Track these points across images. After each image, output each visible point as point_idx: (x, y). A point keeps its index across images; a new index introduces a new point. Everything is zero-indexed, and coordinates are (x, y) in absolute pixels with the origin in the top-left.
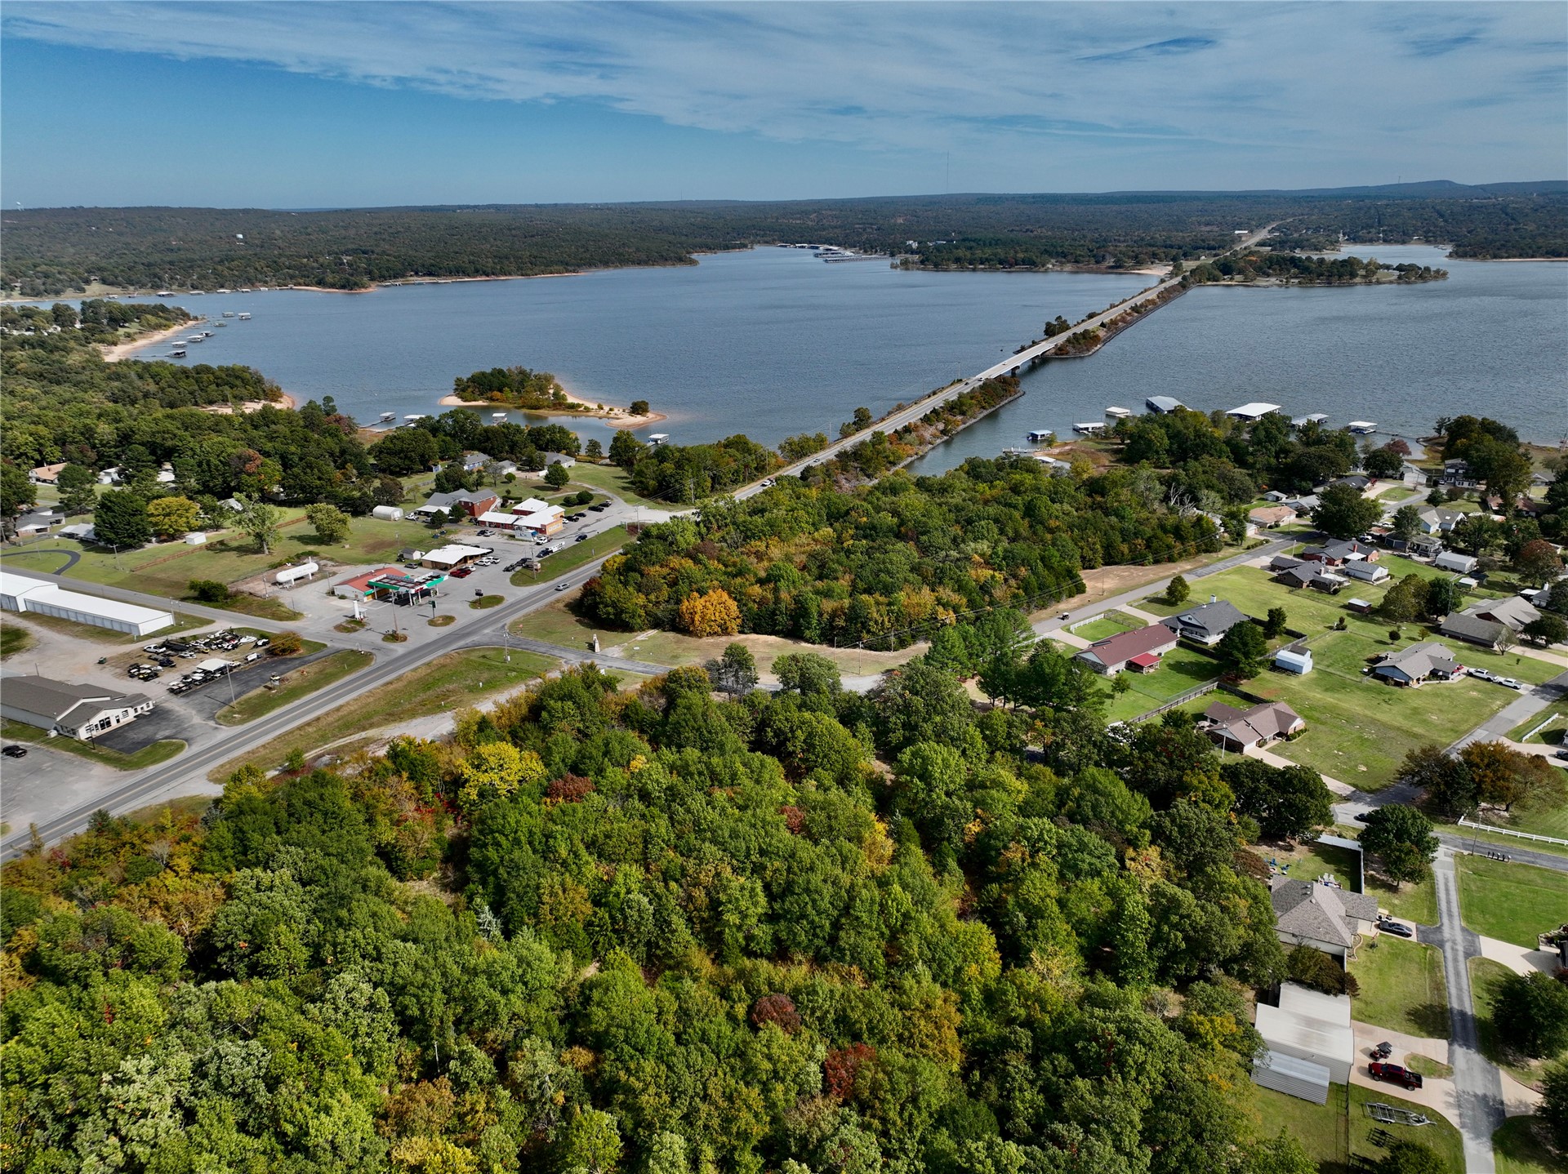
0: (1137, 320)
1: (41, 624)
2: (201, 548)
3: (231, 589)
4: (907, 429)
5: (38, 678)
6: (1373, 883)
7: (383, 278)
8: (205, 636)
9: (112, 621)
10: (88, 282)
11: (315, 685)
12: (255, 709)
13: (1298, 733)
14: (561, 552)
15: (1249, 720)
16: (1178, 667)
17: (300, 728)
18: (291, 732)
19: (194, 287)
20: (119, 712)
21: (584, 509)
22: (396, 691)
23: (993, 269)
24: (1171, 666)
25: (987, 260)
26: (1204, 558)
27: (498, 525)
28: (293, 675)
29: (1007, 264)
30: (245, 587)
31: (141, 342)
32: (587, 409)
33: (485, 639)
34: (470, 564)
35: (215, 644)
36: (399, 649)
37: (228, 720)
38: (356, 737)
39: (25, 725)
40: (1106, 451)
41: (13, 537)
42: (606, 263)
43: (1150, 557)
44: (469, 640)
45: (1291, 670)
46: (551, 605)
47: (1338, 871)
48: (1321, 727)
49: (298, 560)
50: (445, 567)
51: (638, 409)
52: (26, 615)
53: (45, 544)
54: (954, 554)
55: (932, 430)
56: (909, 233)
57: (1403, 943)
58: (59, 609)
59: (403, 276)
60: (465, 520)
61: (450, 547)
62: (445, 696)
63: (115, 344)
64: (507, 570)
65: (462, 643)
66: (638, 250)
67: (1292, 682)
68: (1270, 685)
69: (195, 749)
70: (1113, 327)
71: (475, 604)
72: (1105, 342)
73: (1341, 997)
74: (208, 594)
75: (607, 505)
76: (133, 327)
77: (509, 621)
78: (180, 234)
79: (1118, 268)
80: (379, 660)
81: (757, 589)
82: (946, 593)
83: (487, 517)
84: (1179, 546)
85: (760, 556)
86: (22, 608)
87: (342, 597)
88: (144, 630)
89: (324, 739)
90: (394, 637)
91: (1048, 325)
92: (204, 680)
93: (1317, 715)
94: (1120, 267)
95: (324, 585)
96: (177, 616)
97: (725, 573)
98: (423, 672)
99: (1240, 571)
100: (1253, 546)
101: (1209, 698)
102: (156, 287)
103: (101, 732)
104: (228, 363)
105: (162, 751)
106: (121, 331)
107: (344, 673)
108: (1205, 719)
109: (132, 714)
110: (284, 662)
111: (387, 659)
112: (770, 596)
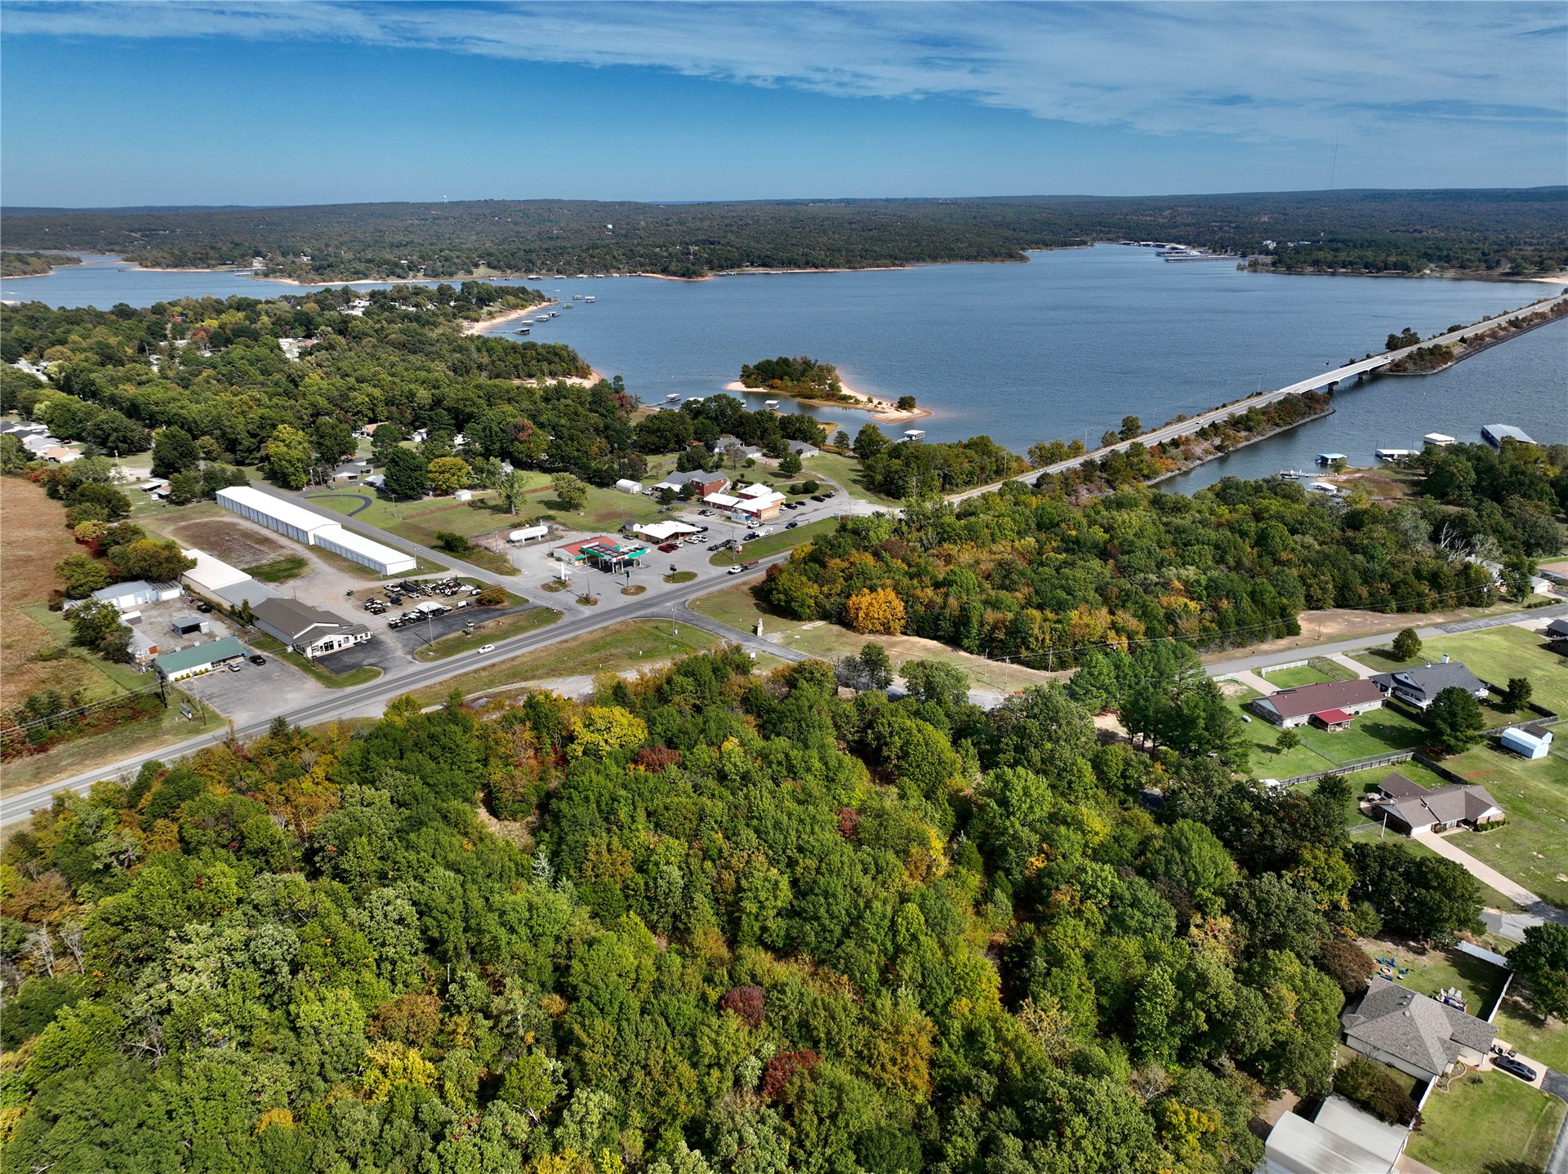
0: (1514, 335)
1: (320, 557)
2: (464, 504)
3: (471, 543)
4: (1175, 443)
5: (294, 602)
6: (1512, 1010)
7: (721, 268)
8: (434, 581)
9: (369, 560)
10: (476, 265)
11: (504, 635)
12: (448, 650)
13: (1491, 824)
14: (768, 537)
15: (1427, 800)
16: (1375, 730)
17: (475, 671)
18: (467, 674)
19: (559, 272)
20: (341, 638)
21: (806, 499)
22: (569, 649)
23: (1356, 273)
24: (1365, 728)
25: (1351, 263)
26: (1465, 612)
27: (720, 507)
28: (490, 624)
29: (1375, 268)
30: (484, 542)
31: (499, 320)
32: (857, 402)
33: (664, 612)
34: (679, 542)
35: (439, 589)
36: (587, 611)
37: (424, 657)
38: (517, 685)
39: (275, 639)
40: (1404, 482)
41: (330, 482)
42: (934, 258)
43: (1394, 604)
44: (649, 611)
45: (1519, 752)
46: (737, 587)
47: (1472, 988)
48: (1527, 822)
49: (534, 522)
50: (655, 541)
51: (905, 404)
52: (314, 549)
53: (353, 490)
54: (1153, 577)
55: (1206, 445)
56: (1268, 232)
57: (1520, 1087)
58: (336, 545)
59: (740, 266)
60: (694, 498)
61: (667, 523)
62: (606, 660)
63: (477, 321)
64: (710, 549)
65: (642, 613)
66: (970, 245)
67: (1514, 766)
68: (1483, 765)
69: (388, 677)
70: (1476, 344)
71: (670, 578)
72: (1460, 359)
73: (1398, 1128)
74: (452, 545)
75: (829, 496)
76: (495, 307)
77: (691, 597)
78: (563, 224)
79: (1515, 275)
80: (566, 619)
81: (929, 592)
82: (1126, 618)
83: (712, 498)
84: (1434, 595)
85: (948, 559)
86: (312, 542)
87: (559, 559)
88: (391, 571)
89: (491, 684)
90: (586, 600)
91: (1392, 338)
92: (418, 619)
93: (1528, 807)
94: (1518, 274)
95: (546, 548)
96: (420, 560)
97: (906, 573)
98: (596, 635)
99: (1507, 632)
100: (1536, 606)
101: (1398, 769)
102: (529, 271)
103: (325, 653)
104: (551, 342)
105: (363, 676)
106: (486, 309)
107: (533, 627)
108: (1379, 791)
109: (352, 640)
110: (486, 612)
111: (573, 619)
112: (939, 600)
